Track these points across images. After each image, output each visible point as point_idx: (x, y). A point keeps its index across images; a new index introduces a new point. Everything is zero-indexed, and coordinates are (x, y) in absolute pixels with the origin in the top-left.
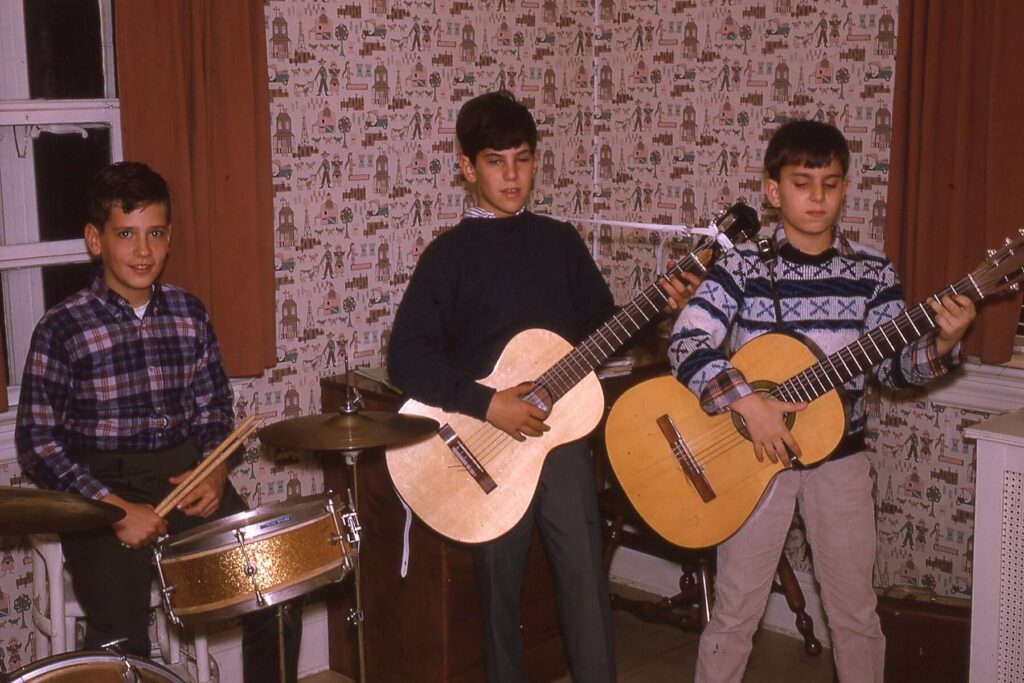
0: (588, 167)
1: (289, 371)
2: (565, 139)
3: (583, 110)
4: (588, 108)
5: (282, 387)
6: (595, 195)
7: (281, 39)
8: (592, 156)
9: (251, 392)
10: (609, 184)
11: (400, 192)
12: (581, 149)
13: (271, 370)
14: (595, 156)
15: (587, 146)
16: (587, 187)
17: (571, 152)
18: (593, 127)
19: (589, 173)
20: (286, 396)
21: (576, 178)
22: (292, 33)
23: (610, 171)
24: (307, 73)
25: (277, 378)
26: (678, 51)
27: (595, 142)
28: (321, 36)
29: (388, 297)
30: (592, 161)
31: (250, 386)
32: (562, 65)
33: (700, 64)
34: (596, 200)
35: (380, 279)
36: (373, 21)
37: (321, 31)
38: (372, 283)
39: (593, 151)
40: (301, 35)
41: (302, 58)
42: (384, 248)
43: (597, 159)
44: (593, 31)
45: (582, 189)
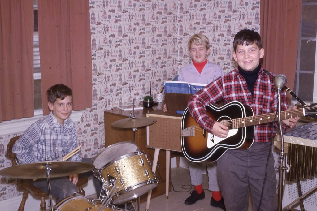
0: (176, 53)
1: (95, 109)
2: (170, 45)
3: (175, 38)
4: (176, 37)
5: (93, 113)
6: (178, 61)
7: (94, 19)
8: (177, 50)
9: (85, 114)
10: (182, 58)
11: (125, 60)
12: (174, 48)
13: (90, 108)
14: (178, 50)
15: (176, 47)
16: (176, 59)
17: (171, 49)
18: (177, 42)
19: (176, 55)
20: (94, 116)
21: (173, 56)
22: (96, 17)
23: (182, 54)
24: (100, 28)
25: (92, 110)
26: (201, 22)
27: (178, 46)
28: (104, 18)
29: (122, 89)
30: (177, 52)
31: (85, 113)
32: (169, 25)
33: (207, 25)
34: (178, 62)
35: (119, 84)
36: (118, 14)
37: (104, 16)
38: (117, 85)
39: (177, 49)
40: (99, 17)
41: (99, 24)
42: (120, 75)
43: (179, 51)
44: (177, 16)
45: (174, 59)
